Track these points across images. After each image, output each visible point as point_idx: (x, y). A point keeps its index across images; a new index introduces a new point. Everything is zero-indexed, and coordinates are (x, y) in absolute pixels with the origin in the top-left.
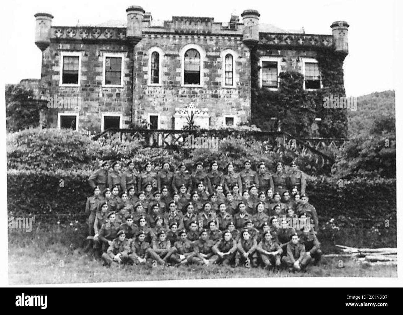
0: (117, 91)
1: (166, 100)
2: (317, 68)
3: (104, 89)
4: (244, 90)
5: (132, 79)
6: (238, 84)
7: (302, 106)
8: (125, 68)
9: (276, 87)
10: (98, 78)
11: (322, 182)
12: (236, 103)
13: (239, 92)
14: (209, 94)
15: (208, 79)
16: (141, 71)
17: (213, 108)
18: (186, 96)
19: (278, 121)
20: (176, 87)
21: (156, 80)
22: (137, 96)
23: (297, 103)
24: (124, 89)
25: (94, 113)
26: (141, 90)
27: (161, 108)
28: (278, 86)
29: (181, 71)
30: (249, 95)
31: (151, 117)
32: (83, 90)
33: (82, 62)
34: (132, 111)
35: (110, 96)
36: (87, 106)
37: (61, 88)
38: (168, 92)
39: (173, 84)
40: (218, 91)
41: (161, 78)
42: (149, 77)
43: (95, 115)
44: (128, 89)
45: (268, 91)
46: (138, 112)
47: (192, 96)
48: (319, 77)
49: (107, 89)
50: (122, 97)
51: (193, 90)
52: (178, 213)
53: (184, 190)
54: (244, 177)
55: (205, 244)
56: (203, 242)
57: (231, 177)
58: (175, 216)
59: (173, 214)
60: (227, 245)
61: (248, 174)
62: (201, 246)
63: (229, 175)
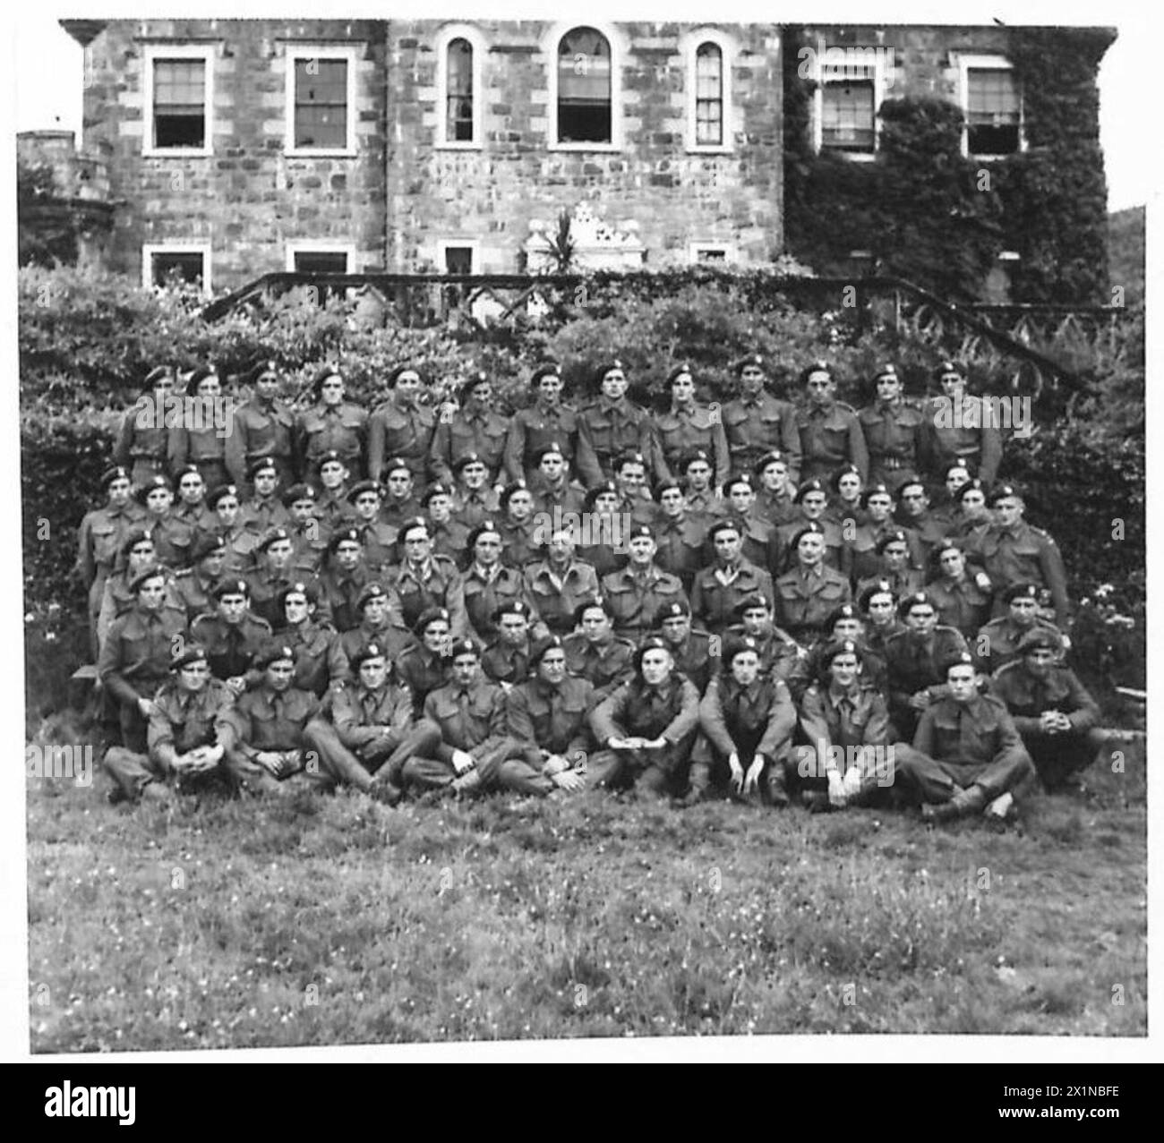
0: (336, 169)
1: (499, 194)
2: (1007, 86)
3: (291, 162)
4: (762, 160)
5: (384, 127)
6: (739, 141)
7: (954, 212)
8: (360, 94)
9: (870, 150)
10: (269, 128)
12: (735, 205)
13: (743, 168)
14: (644, 175)
15: (636, 123)
16: (412, 101)
17: (654, 220)
18: (563, 183)
19: (873, 260)
20: (532, 150)
21: (464, 132)
22: (401, 182)
23: (938, 201)
24: (358, 163)
25: (261, 242)
26: (415, 163)
27: (483, 222)
28: (877, 146)
29: (549, 98)
30: (775, 177)
31: (448, 250)
32: (221, 165)
33: (220, 77)
34: (384, 232)
35: (313, 184)
36: (236, 221)
37: (149, 162)
38: (504, 167)
39: (522, 143)
40: (673, 164)
41: (481, 121)
42: (440, 120)
43: (265, 248)
44: (373, 159)
45: (840, 162)
46: (406, 236)
47: (584, 183)
48: (1016, 116)
49: (302, 162)
50: (352, 189)
51: (587, 160)
52: (436, 566)
53: (477, 475)
54: (739, 424)
55: (556, 702)
56: (549, 691)
57: (683, 425)
58: (428, 581)
59: (419, 571)
60: (656, 701)
61: (753, 412)
62: (539, 709)
63: (677, 416)
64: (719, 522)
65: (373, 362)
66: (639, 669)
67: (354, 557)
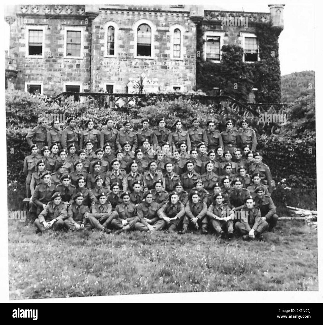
0: (77, 62)
1: (121, 71)
2: (255, 42)
3: (65, 60)
4: (190, 62)
5: (90, 51)
6: (185, 57)
7: (241, 77)
8: (84, 41)
9: (219, 60)
10: (60, 50)
11: (273, 140)
12: (183, 74)
13: (186, 64)
14: (159, 66)
15: (158, 51)
16: (98, 43)
17: (162, 78)
18: (138, 68)
19: (219, 90)
20: (130, 58)
21: (112, 52)
22: (95, 66)
23: (237, 74)
24: (83, 61)
25: (56, 82)
26: (98, 61)
27: (117, 78)
28: (221, 59)
29: (134, 43)
30: (194, 67)
31: (107, 85)
32: (46, 61)
33: (46, 35)
34: (90, 80)
35: (71, 66)
36: (50, 76)
37: (27, 59)
38: (123, 63)
39: (127, 56)
40: (167, 63)
41: (117, 49)
42: (105, 49)
43: (58, 84)
44: (87, 59)
45: (211, 63)
46: (96, 81)
47: (144, 67)
48: (257, 51)
49: (68, 60)
50: (81, 68)
51: (144, 61)
52: (120, 171)
53: (127, 148)
54: (193, 135)
55: (150, 208)
56: (148, 205)
57: (179, 135)
58: (118, 176)
59: (116, 173)
60: (174, 208)
61: (196, 132)
62: (145, 210)
63: (177, 133)
64: (188, 161)
65: (94, 117)
66: (170, 200)
67: (99, 169)
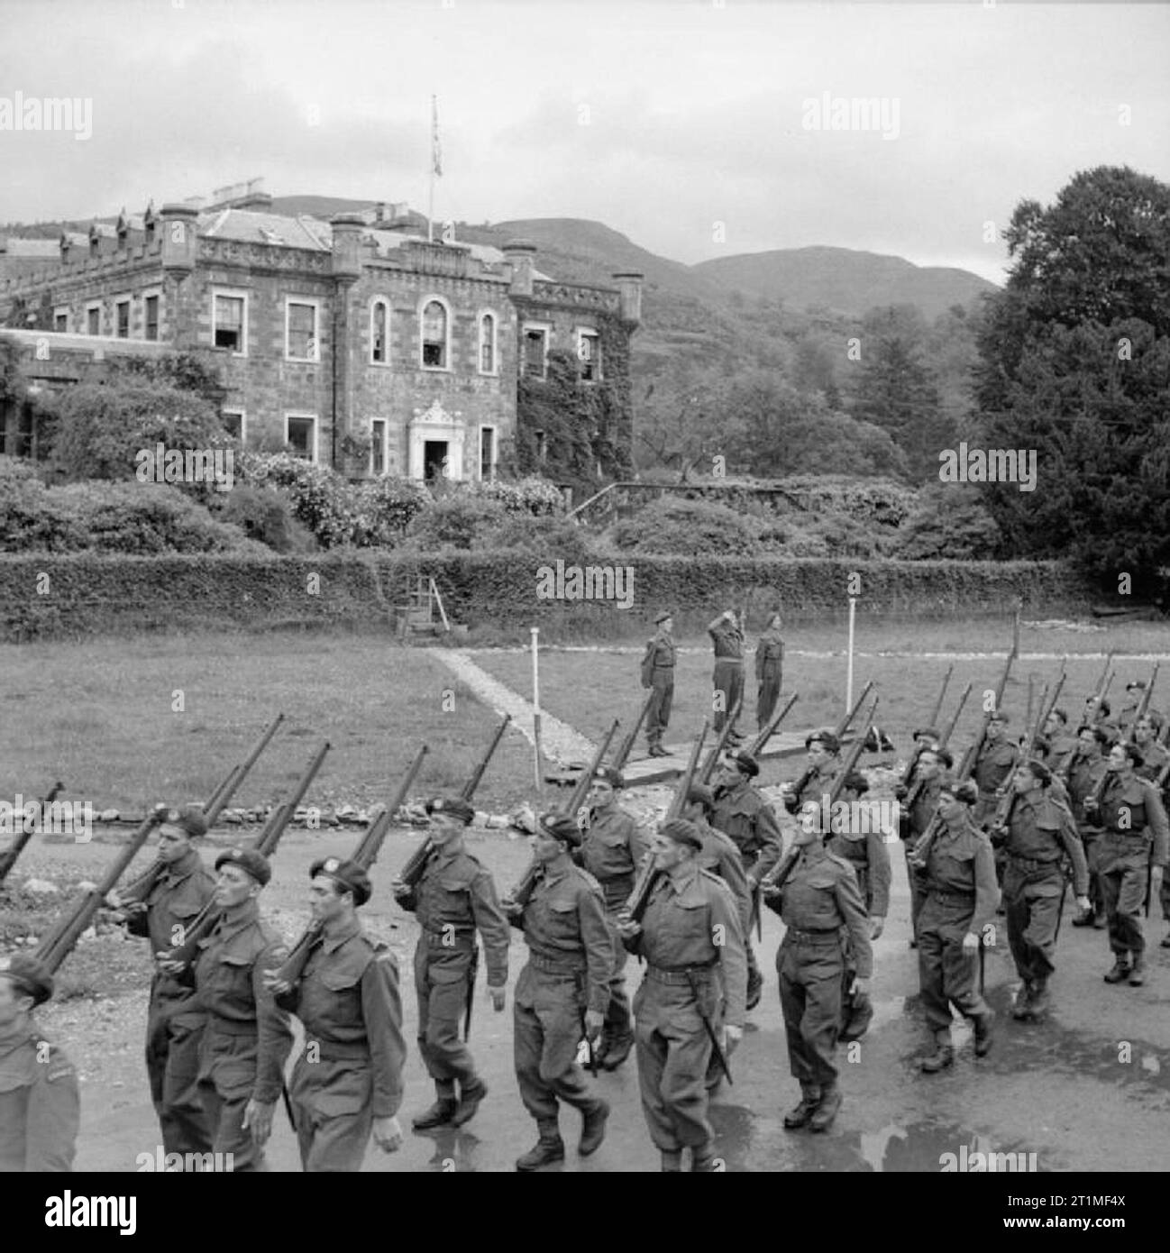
0: (308, 372)
1: (396, 394)
3: (287, 365)
4: (508, 381)
5: (334, 348)
6: (499, 371)
8: (321, 328)
10: (276, 344)
12: (497, 404)
13: (501, 385)
14: (458, 385)
15: (457, 357)
17: (464, 410)
18: (425, 388)
20: (411, 369)
24: (319, 367)
25: (270, 410)
26: (358, 372)
27: (390, 407)
29: (419, 341)
30: (514, 391)
31: (375, 423)
32: (251, 364)
33: (250, 310)
35: (297, 378)
36: (258, 396)
38: (400, 378)
39: (406, 364)
40: (472, 380)
41: (389, 351)
42: (370, 348)
43: (273, 413)
44: (328, 365)
47: (434, 388)
49: (292, 365)
50: (316, 382)
51: (437, 377)
